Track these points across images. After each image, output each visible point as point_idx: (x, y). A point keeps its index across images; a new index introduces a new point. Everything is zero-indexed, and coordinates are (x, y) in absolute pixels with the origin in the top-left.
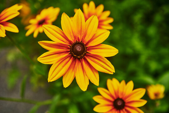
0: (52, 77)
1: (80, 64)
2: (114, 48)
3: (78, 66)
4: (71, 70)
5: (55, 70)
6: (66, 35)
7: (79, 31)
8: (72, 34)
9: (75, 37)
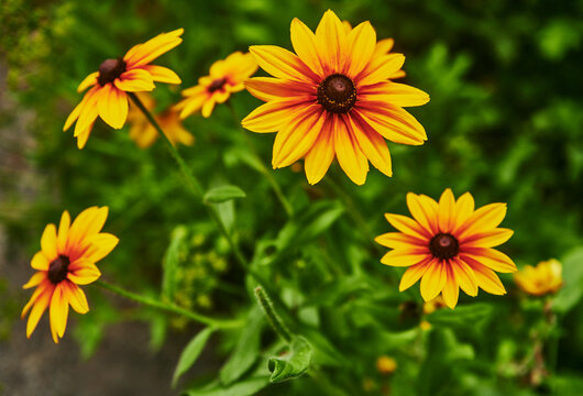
0: (281, 156)
1: (343, 127)
2: (418, 90)
3: (340, 132)
4: (324, 142)
5: (286, 141)
6: (306, 63)
7: (333, 58)
8: (318, 63)
9: (326, 68)
